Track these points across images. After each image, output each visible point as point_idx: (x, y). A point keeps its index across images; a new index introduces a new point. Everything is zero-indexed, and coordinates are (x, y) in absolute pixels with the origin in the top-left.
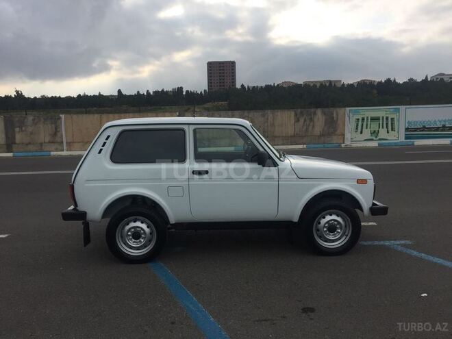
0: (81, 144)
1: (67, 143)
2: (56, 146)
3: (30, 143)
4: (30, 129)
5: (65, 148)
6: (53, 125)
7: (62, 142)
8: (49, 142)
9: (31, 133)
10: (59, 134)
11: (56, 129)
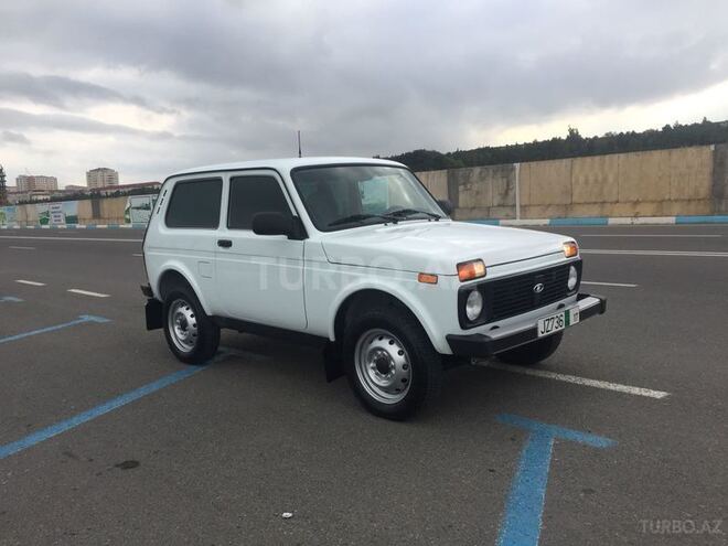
0: (539, 208)
1: (521, 206)
2: (508, 211)
3: (474, 208)
4: (475, 187)
5: (518, 214)
6: (505, 180)
7: (514, 206)
8: (499, 206)
9: (478, 193)
10: (511, 193)
11: (508, 186)
